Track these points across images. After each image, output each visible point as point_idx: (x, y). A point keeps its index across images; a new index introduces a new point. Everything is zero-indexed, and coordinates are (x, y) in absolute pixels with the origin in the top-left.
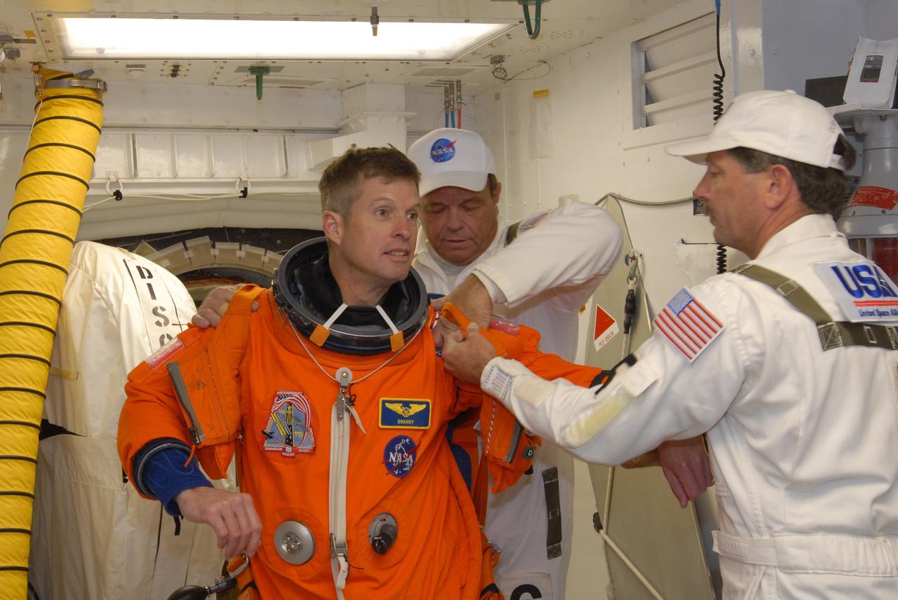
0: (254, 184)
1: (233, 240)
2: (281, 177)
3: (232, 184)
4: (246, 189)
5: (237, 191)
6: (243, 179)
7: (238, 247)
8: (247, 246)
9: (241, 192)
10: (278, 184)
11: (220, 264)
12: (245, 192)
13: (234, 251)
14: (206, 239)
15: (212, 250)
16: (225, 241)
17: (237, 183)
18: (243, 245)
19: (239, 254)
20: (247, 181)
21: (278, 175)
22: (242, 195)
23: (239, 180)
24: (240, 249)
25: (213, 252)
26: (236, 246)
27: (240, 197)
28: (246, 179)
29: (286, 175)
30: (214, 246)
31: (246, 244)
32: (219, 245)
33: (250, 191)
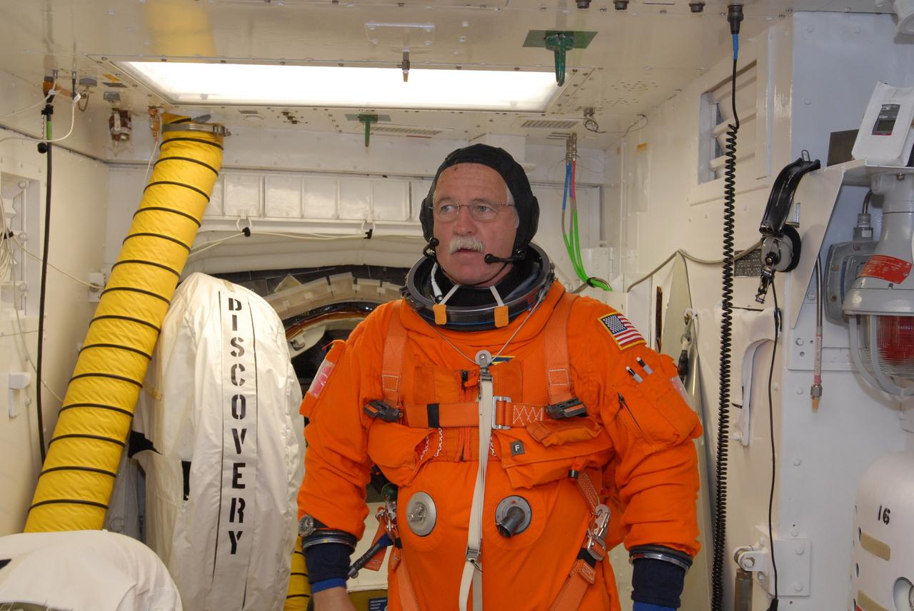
0: (378, 226)
1: (374, 277)
2: (406, 221)
3: (357, 226)
4: (371, 231)
5: (362, 233)
6: (368, 222)
7: (379, 284)
8: (388, 284)
9: (366, 233)
10: (405, 227)
11: (362, 299)
12: (369, 234)
13: (375, 288)
14: (349, 276)
15: (353, 285)
16: (368, 278)
17: (363, 225)
18: (383, 282)
19: (379, 290)
20: (371, 224)
21: (404, 219)
22: (366, 236)
23: (364, 222)
24: (381, 286)
25: (354, 287)
26: (377, 283)
27: (365, 238)
28: (371, 222)
30: (355, 282)
31: (386, 281)
32: (361, 282)
33: (375, 233)
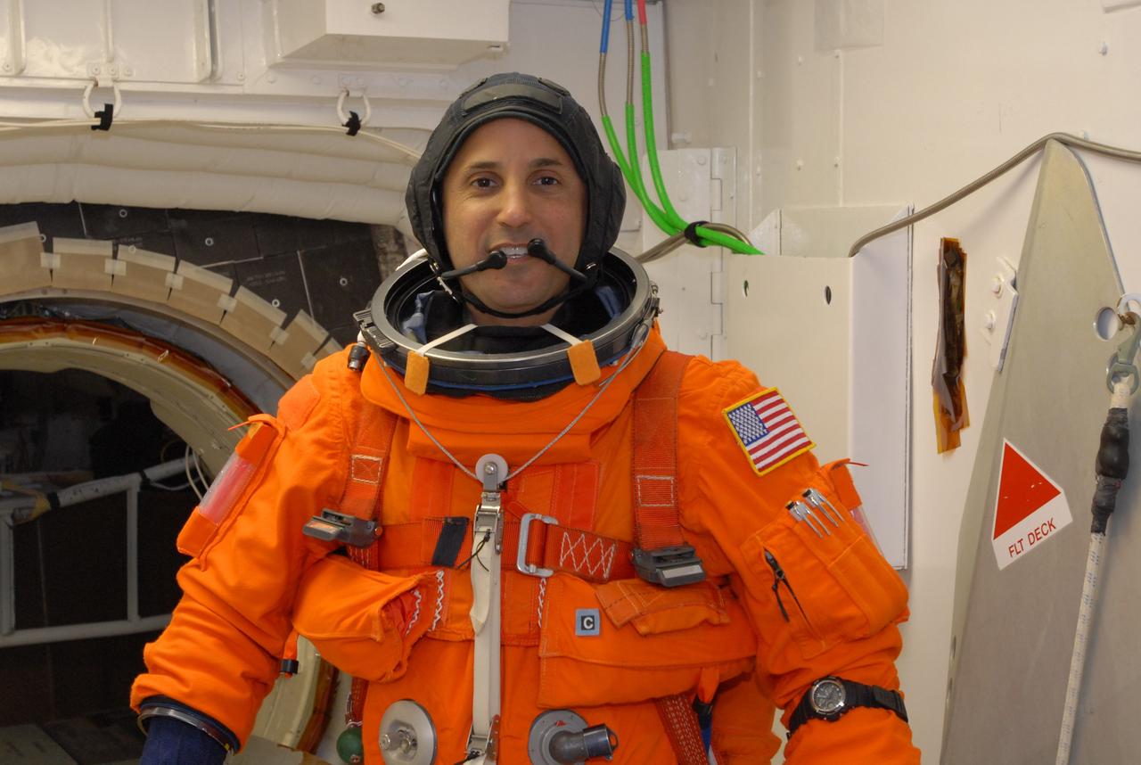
0: (127, 95)
1: (96, 234)
2: (201, 83)
3: (71, 95)
4: (109, 108)
5: (84, 113)
6: (101, 84)
7: (109, 252)
8: (132, 250)
9: (98, 115)
10: (194, 99)
11: (65, 291)
12: (106, 117)
13: (102, 259)
14: (31, 231)
15: (43, 255)
16: (81, 236)
17: (87, 93)
18: (121, 247)
19: (112, 267)
20: (112, 89)
21: (195, 77)
22: (97, 122)
23: (91, 86)
24: (115, 256)
25: (45, 260)
26: (105, 248)
27: (94, 128)
28: (110, 84)
29: (213, 77)
30: (48, 248)
31: (128, 244)
32: (62, 245)
33: (120, 114)
